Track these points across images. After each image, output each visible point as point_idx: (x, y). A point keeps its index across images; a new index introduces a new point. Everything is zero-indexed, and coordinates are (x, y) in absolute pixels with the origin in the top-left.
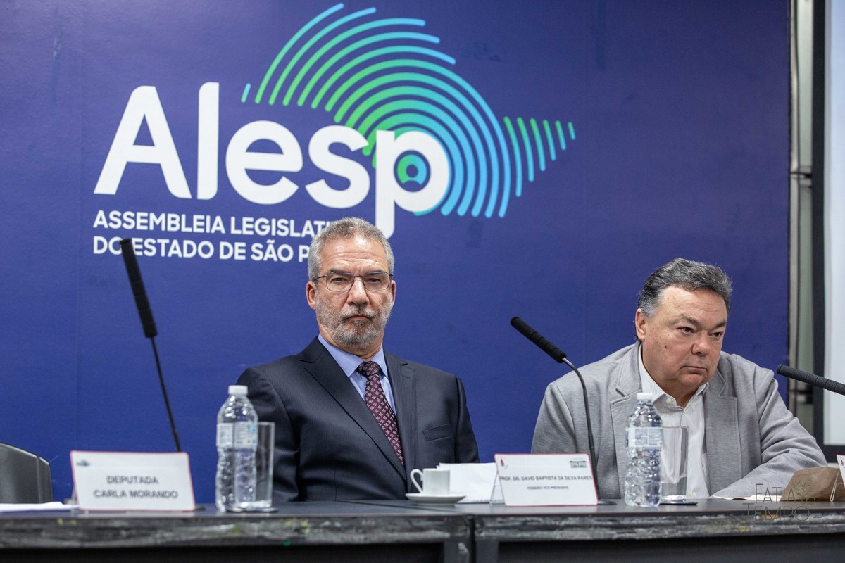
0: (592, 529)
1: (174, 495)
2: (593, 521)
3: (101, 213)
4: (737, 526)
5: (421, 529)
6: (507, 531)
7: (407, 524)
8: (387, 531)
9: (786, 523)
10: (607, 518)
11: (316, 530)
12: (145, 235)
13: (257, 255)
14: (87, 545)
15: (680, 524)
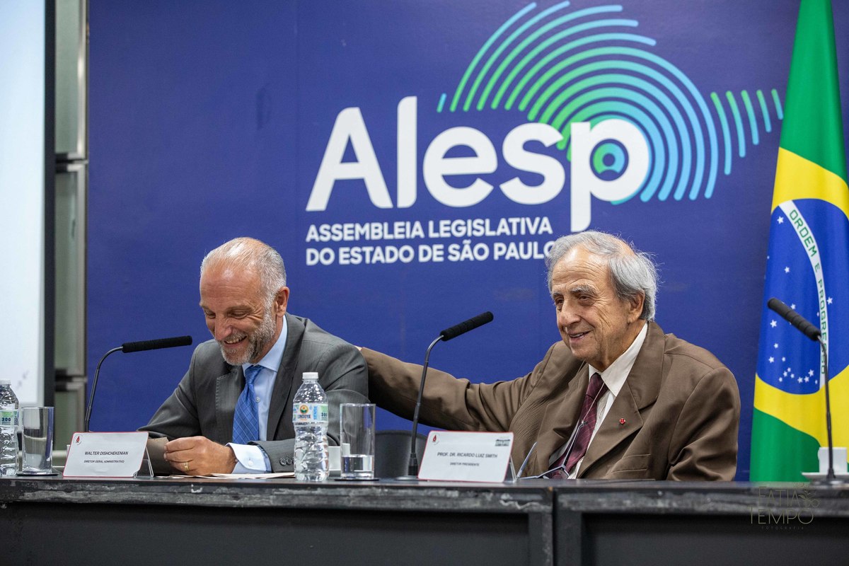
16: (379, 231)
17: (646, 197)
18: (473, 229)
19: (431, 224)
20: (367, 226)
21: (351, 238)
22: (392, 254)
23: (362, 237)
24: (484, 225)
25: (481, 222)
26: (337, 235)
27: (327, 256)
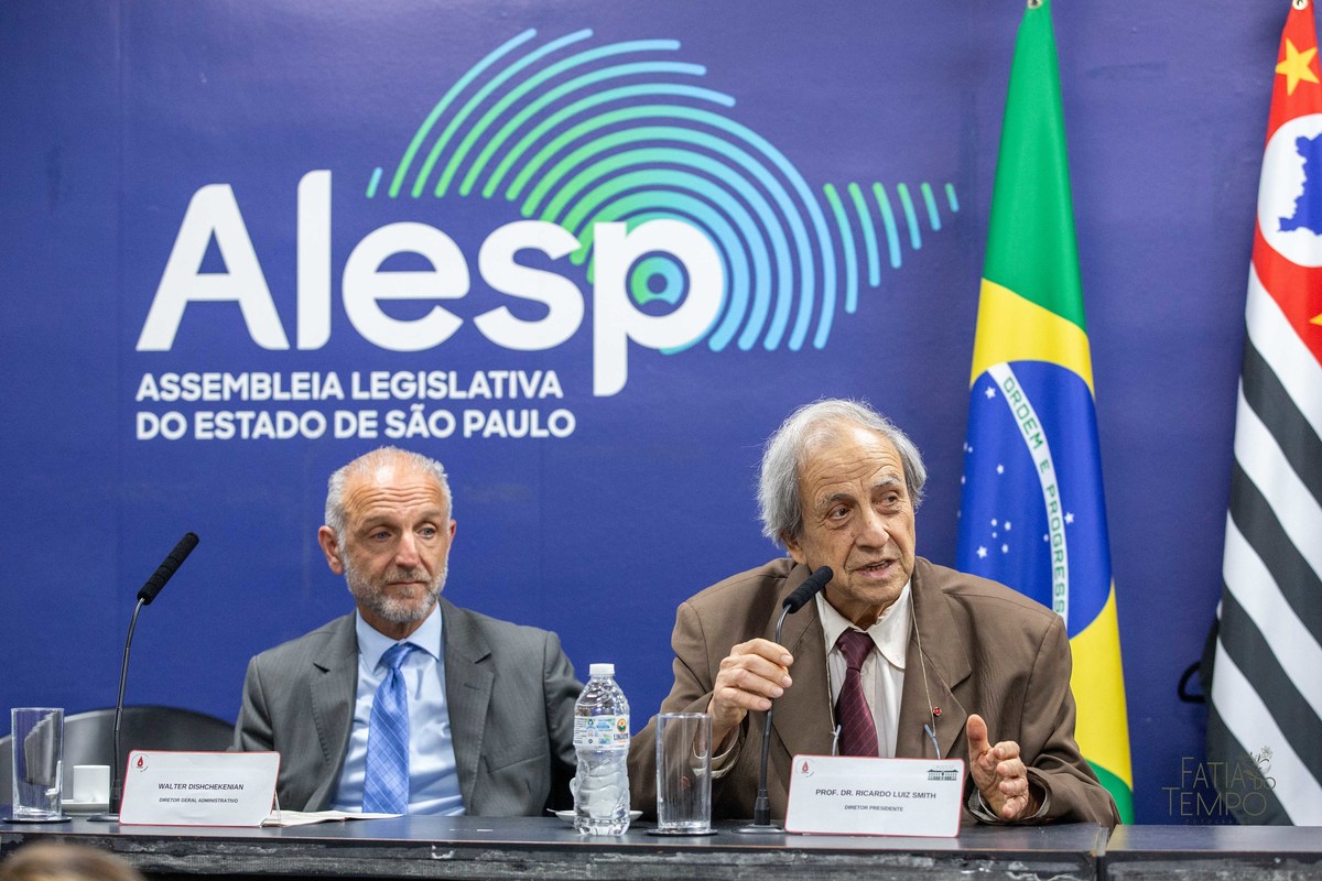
16: (266, 386)
17: (718, 344)
18: (428, 387)
19: (356, 377)
20: (244, 378)
21: (216, 397)
22: (287, 425)
23: (236, 395)
24: (446, 382)
25: (442, 376)
26: (191, 392)
27: (173, 425)
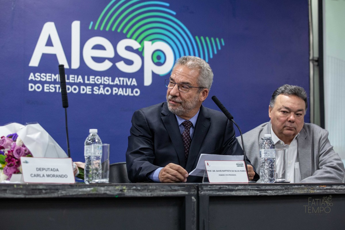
0: (249, 191)
1: (66, 176)
2: (249, 187)
3: (32, 74)
4: (309, 190)
5: (176, 190)
6: (213, 192)
7: (169, 188)
8: (161, 191)
9: (330, 189)
10: (255, 186)
11: (129, 191)
12: (50, 83)
13: (96, 92)
14: (27, 197)
15: (286, 189)
